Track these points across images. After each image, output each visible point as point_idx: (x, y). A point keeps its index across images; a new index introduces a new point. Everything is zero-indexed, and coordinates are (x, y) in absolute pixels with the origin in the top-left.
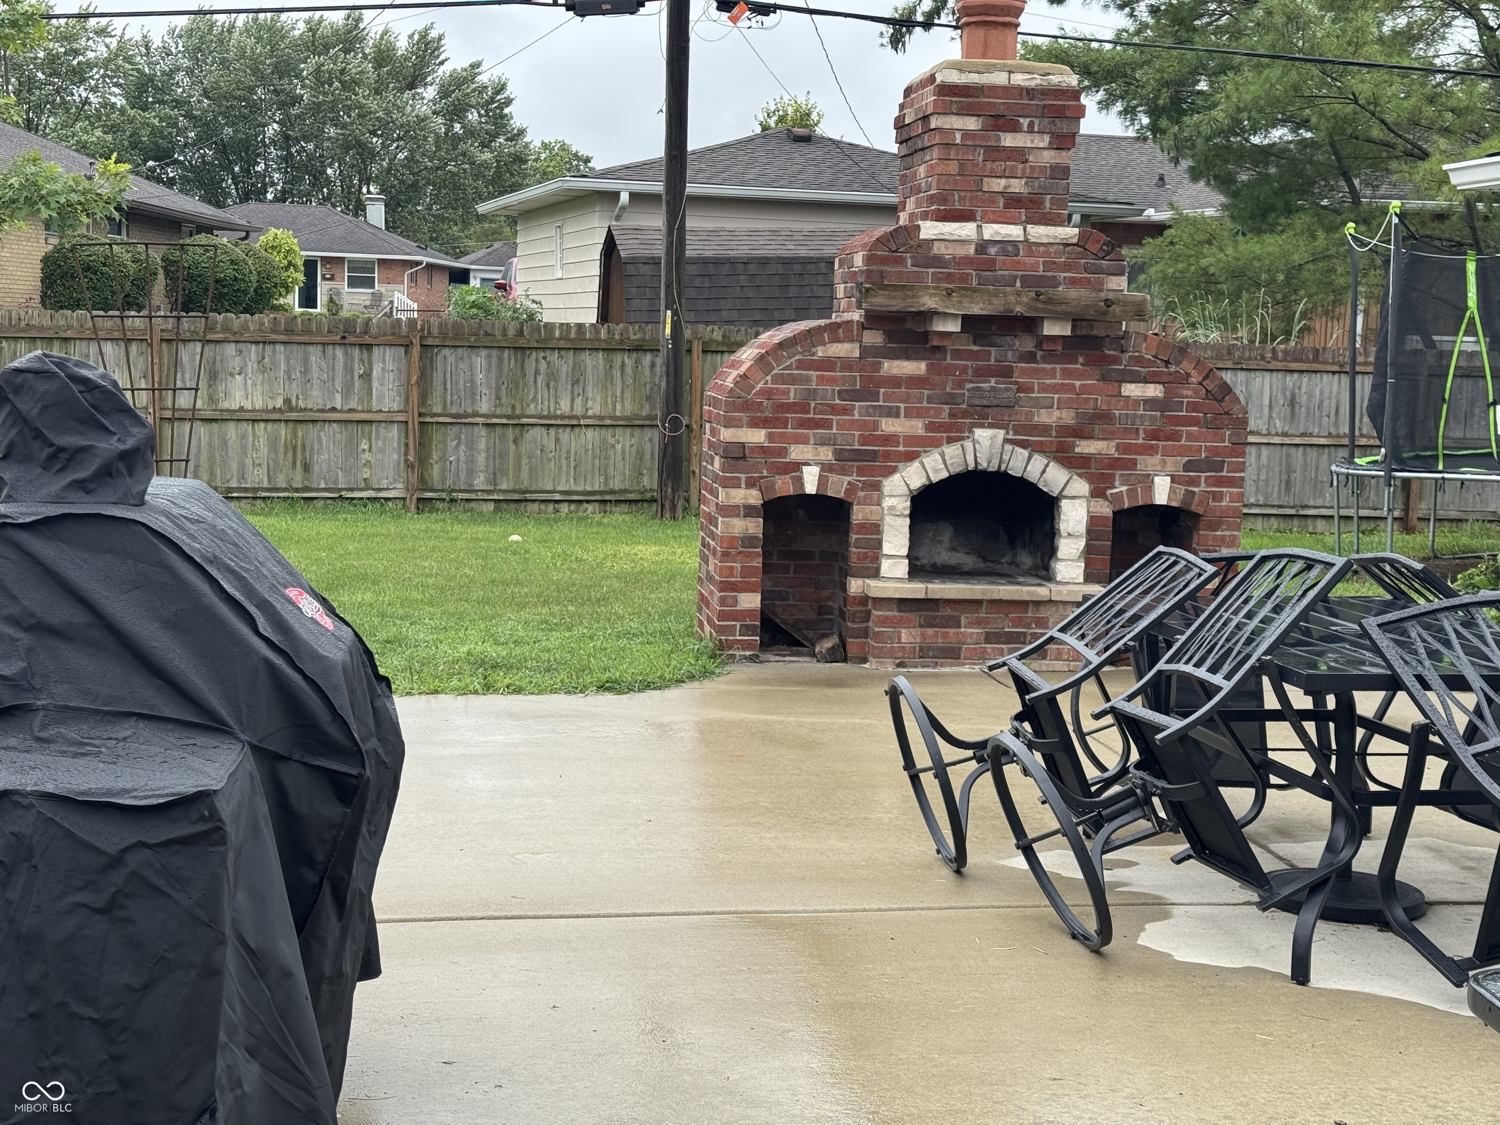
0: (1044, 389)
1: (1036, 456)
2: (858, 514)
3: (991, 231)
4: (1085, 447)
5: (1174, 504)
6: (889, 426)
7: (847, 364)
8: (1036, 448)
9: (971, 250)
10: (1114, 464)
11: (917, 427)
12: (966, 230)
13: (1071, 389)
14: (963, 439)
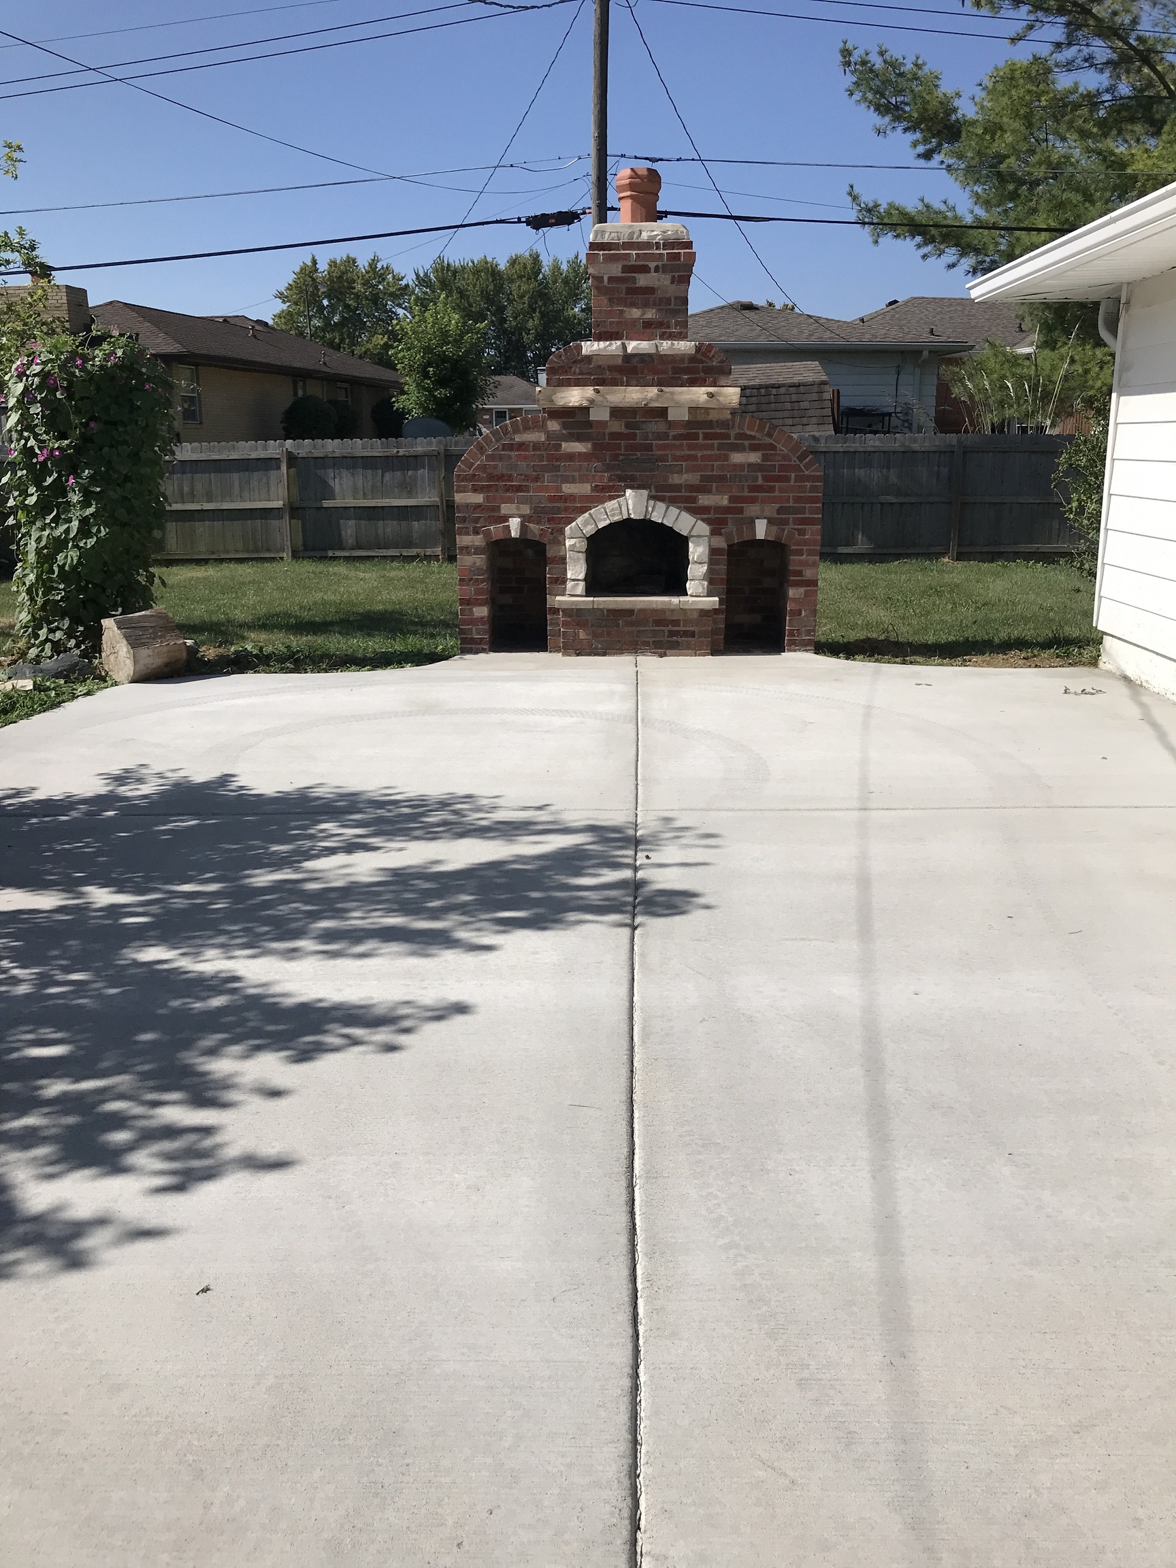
0: (676, 459)
1: (671, 508)
2: (550, 553)
3: (632, 346)
4: (704, 500)
5: (769, 539)
6: (568, 489)
7: (536, 446)
8: (672, 501)
9: (620, 361)
10: (727, 510)
11: (585, 489)
12: (614, 346)
13: (695, 458)
14: (619, 496)
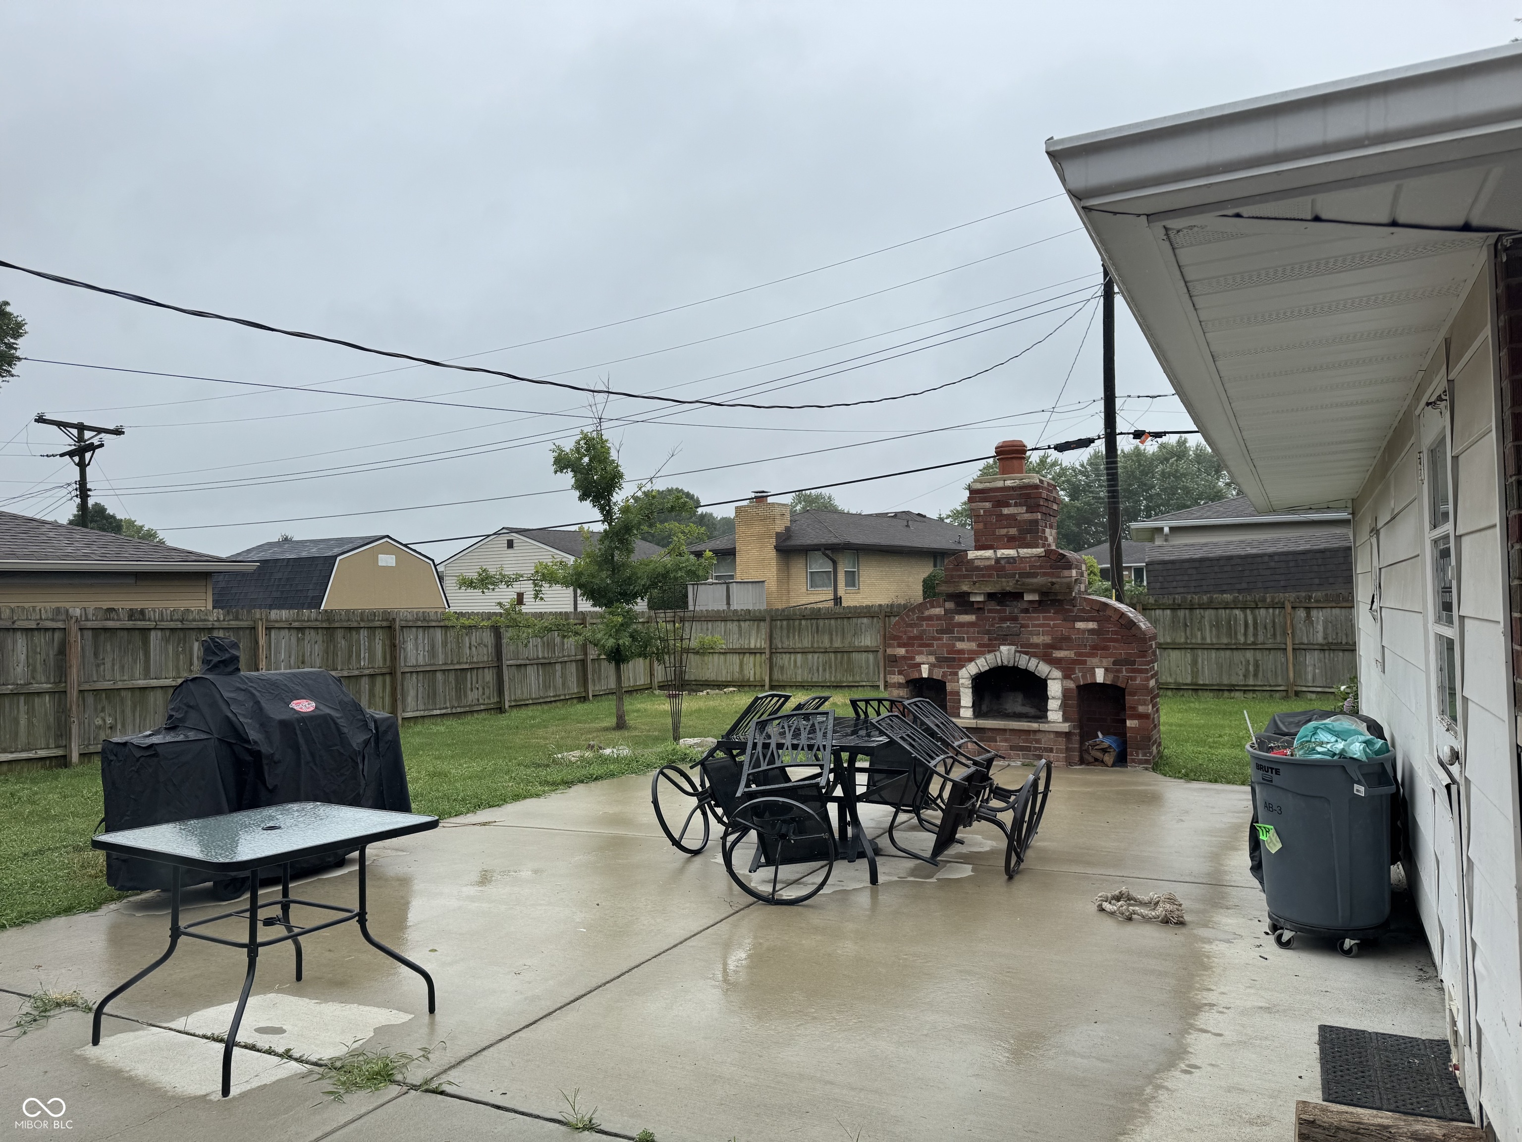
0: (1034, 626)
1: (1032, 659)
2: (949, 687)
3: (1001, 553)
4: (1058, 654)
5: (1108, 682)
6: (960, 645)
7: (938, 617)
8: (1034, 655)
9: (993, 563)
10: (1074, 662)
11: (973, 646)
12: (989, 553)
13: (1048, 625)
14: (995, 651)
